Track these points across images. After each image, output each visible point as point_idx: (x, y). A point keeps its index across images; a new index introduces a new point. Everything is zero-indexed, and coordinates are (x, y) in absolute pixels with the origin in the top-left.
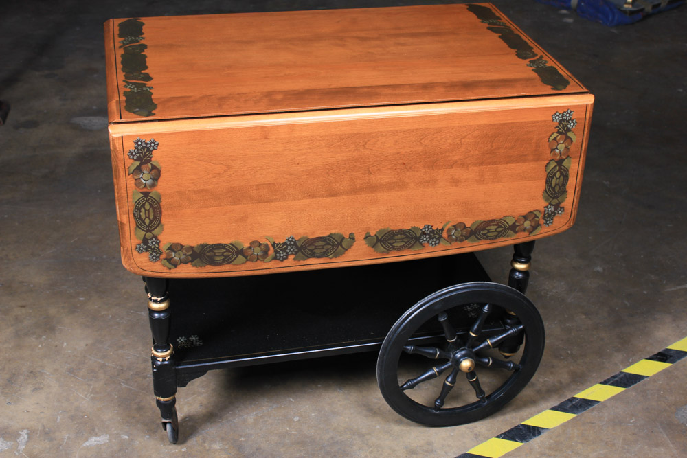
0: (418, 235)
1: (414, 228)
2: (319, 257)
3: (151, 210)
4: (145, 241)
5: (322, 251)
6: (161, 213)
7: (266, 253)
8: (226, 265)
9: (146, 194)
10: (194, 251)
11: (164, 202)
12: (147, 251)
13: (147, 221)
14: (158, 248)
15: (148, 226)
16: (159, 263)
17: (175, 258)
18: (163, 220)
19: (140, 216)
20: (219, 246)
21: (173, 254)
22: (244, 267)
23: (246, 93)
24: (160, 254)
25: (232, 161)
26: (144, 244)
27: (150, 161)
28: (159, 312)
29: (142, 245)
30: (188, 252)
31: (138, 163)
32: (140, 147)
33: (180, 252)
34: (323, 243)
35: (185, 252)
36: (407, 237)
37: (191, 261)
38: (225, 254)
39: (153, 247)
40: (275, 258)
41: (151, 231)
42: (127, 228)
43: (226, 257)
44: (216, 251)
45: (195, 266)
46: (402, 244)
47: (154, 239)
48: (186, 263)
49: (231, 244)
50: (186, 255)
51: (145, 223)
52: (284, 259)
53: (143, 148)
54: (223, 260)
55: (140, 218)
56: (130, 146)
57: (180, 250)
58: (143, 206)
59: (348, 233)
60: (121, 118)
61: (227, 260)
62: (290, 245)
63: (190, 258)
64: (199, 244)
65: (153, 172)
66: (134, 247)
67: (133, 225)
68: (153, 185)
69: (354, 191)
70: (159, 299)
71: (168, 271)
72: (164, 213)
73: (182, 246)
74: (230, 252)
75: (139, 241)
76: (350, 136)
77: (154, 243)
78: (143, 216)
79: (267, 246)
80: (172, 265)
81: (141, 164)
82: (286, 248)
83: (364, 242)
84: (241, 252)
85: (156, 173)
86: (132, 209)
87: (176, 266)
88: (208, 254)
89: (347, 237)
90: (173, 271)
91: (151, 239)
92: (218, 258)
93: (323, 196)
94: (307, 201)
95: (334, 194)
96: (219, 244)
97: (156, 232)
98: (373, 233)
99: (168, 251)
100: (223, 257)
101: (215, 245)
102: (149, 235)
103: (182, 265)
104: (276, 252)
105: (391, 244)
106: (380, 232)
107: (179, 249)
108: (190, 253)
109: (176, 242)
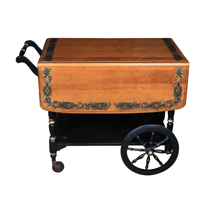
0: (132, 105)
1: (130, 102)
2: (100, 109)
3: (49, 90)
4: (47, 99)
5: (101, 107)
6: (51, 91)
7: (83, 106)
9: (47, 85)
10: (61, 104)
11: (52, 87)
12: (47, 102)
13: (47, 93)
16: (50, 107)
17: (55, 106)
18: (52, 93)
20: (69, 103)
21: (55, 104)
22: (76, 110)
24: (51, 104)
25: (73, 76)
27: (49, 74)
28: (52, 124)
31: (45, 75)
32: (46, 70)
34: (101, 105)
35: (58, 104)
36: (128, 105)
37: (60, 107)
40: (86, 108)
41: (48, 96)
43: (71, 107)
44: (68, 104)
45: (61, 109)
46: (127, 107)
48: (59, 107)
49: (72, 103)
52: (89, 109)
53: (47, 70)
54: (70, 107)
56: (43, 69)
58: (46, 88)
59: (109, 102)
61: (71, 108)
62: (91, 104)
63: (60, 106)
64: (63, 101)
65: (49, 78)
66: (43, 101)
67: (43, 94)
68: (49, 82)
69: (110, 89)
70: (52, 120)
72: (52, 91)
73: (57, 102)
74: (72, 105)
75: (45, 99)
76: (109, 71)
77: (49, 100)
78: (46, 91)
79: (83, 104)
81: (46, 75)
82: (89, 106)
83: (114, 106)
84: (75, 105)
85: (51, 78)
86: (43, 89)
87: (55, 108)
88: (65, 105)
89: (108, 104)
90: (54, 110)
92: (68, 107)
93: (101, 90)
94: (96, 91)
95: (104, 89)
96: (69, 102)
97: (50, 97)
98: (117, 103)
99: (53, 103)
101: (67, 102)
102: (48, 97)
103: (57, 108)
104: (86, 106)
105: (123, 107)
106: (119, 103)
108: (60, 104)
109: (56, 100)
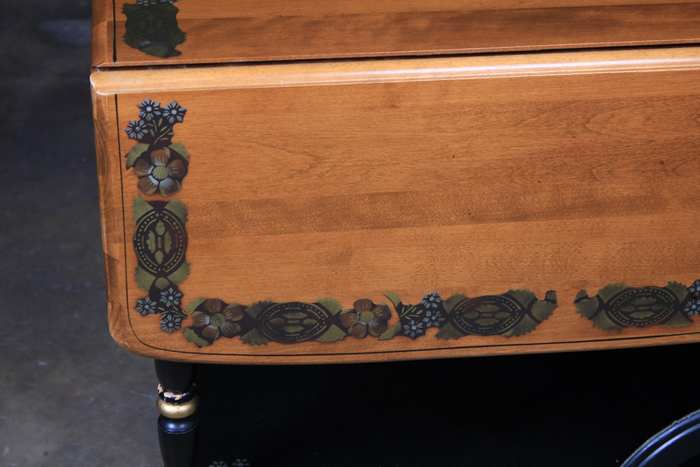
0: (681, 300)
1: (675, 285)
2: (485, 333)
3: (167, 236)
4: (154, 293)
5: (493, 322)
6: (185, 241)
7: (383, 322)
8: (307, 343)
9: (159, 206)
10: (246, 316)
11: (192, 222)
12: (157, 311)
13: (159, 257)
14: (178, 307)
15: (161, 266)
16: (178, 335)
17: (211, 327)
18: (191, 255)
19: (146, 246)
20: (295, 307)
21: (207, 320)
22: (341, 347)
23: (357, 15)
24: (182, 319)
25: (326, 147)
26: (152, 300)
27: (168, 143)
28: (177, 420)
29: (148, 300)
30: (234, 315)
31: (145, 147)
32: (149, 117)
33: (219, 315)
34: (495, 308)
35: (229, 315)
36: (660, 301)
37: (241, 334)
38: (306, 322)
39: (168, 305)
40: (400, 333)
41: (165, 275)
42: (120, 268)
43: (307, 327)
44: (288, 316)
45: (245, 342)
46: (649, 315)
47: (171, 290)
48: (230, 335)
49: (317, 304)
50: (230, 321)
51: (154, 260)
52: (417, 336)
53: (156, 118)
54: (302, 333)
55: (147, 251)
56: (130, 113)
57: (221, 312)
58: (153, 228)
59: (544, 291)
60: (115, 60)
61: (309, 334)
62: (431, 309)
63: (239, 328)
64: (257, 300)
65: (173, 164)
66: (132, 304)
67: (132, 263)
68: (173, 190)
69: (560, 211)
70: (178, 397)
71: (195, 350)
72: (192, 241)
73: (224, 305)
74: (315, 318)
75: (143, 293)
76: (557, 107)
77: (171, 298)
78: (152, 247)
79: (386, 308)
80: (204, 338)
81: (150, 150)
82: (423, 315)
83: (574, 308)
84: (336, 319)
85: (180, 166)
86: (131, 232)
87: (210, 341)
88: (274, 321)
89: (541, 297)
90: (205, 350)
91: (167, 289)
92: (291, 330)
93: (499, 220)
94: (469, 227)
95: (520, 216)
96: (295, 304)
97: (175, 276)
98: (592, 292)
99: (197, 313)
100: (301, 328)
101: (287, 304)
102: (161, 282)
103: (223, 341)
104: (403, 321)
105: (627, 314)
106: (607, 290)
107: (218, 309)
108: (239, 318)
109: (212, 296)
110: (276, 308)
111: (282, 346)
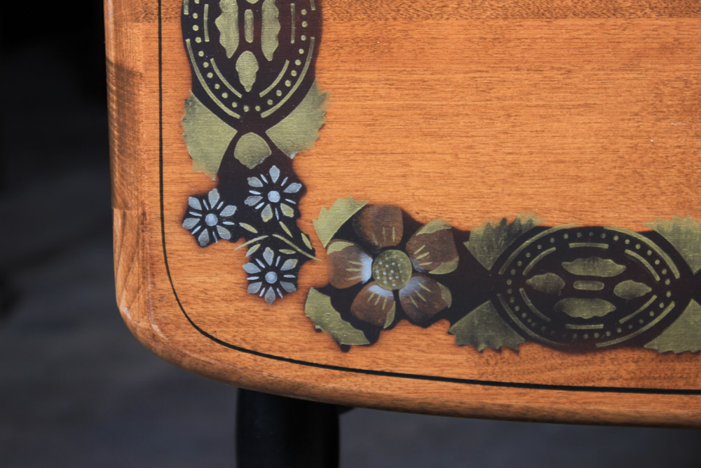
3: (269, 9)
4: (232, 178)
8: (622, 355)
10: (467, 259)
12: (238, 235)
13: (247, 68)
14: (291, 222)
15: (251, 98)
16: (289, 309)
17: (375, 289)
19: (215, 33)
20: (594, 240)
21: (366, 267)
24: (302, 260)
26: (226, 199)
29: (214, 197)
30: (436, 258)
33: (397, 254)
35: (422, 257)
37: (452, 315)
38: (621, 288)
39: (267, 216)
41: (261, 127)
42: (145, 99)
43: (626, 305)
44: (576, 268)
45: (468, 341)
47: (275, 173)
49: (652, 235)
50: (425, 274)
51: (234, 78)
54: (610, 320)
55: (215, 48)
57: (402, 246)
61: (628, 327)
63: (446, 296)
64: (495, 218)
66: (173, 210)
67: (177, 84)
71: (332, 357)
72: (334, 28)
73: (411, 225)
74: (648, 279)
75: (205, 171)
77: (274, 196)
78: (229, 41)
80: (357, 324)
87: (373, 333)
88: (538, 281)
90: (358, 359)
91: (263, 169)
92: (582, 310)
96: (595, 232)
97: (287, 132)
99: (341, 245)
100: (609, 308)
101: (572, 232)
102: (251, 147)
107: (395, 237)
108: (448, 267)
109: (381, 196)
110: (545, 242)
111: (556, 359)
